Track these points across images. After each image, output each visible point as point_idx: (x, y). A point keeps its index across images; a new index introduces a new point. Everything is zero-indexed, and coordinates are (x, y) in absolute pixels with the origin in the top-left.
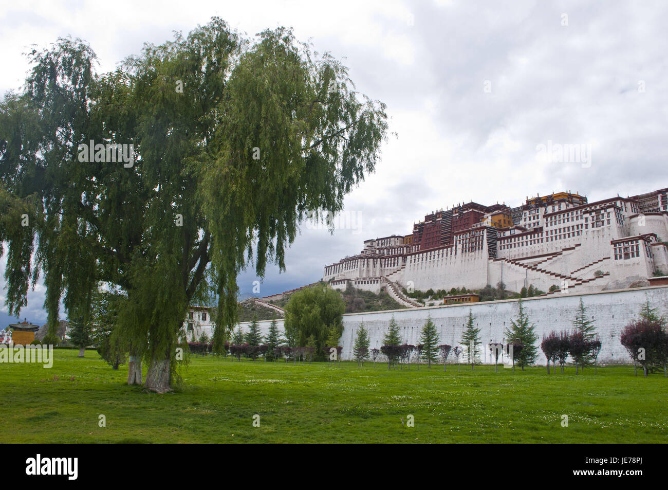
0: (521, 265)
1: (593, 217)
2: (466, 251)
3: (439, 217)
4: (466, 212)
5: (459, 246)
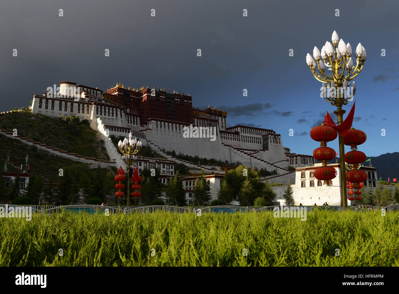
0: (245, 153)
1: (273, 138)
3: (162, 95)
4: (187, 101)
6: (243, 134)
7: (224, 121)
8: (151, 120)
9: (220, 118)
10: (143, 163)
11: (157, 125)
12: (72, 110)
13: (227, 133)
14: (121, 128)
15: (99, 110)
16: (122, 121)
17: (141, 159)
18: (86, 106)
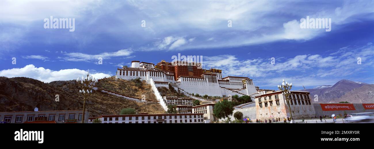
2: (210, 82)
5: (207, 79)
6: (231, 81)
7: (220, 75)
8: (180, 77)
9: (218, 73)
10: (174, 100)
11: (183, 80)
12: (137, 75)
13: (222, 81)
14: (163, 82)
15: (151, 74)
16: (164, 79)
17: (174, 98)
18: (144, 72)
